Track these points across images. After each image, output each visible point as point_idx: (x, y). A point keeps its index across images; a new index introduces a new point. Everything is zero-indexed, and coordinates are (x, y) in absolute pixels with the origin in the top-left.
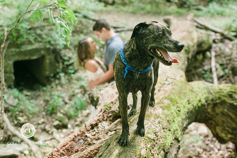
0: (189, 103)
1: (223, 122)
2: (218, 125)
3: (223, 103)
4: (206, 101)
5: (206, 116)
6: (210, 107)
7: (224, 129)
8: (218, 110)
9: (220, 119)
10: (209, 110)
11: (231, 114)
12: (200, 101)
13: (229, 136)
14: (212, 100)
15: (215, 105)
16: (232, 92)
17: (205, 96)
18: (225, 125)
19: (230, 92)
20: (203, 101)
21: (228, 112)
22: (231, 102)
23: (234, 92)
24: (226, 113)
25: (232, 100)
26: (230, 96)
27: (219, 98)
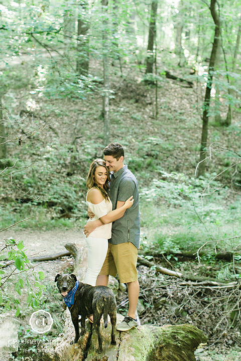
3: (168, 345)
4: (155, 346)
6: (158, 351)
8: (164, 354)
10: (157, 355)
11: (176, 357)
12: (151, 346)
14: (160, 344)
15: (161, 349)
16: (175, 333)
17: (153, 340)
19: (173, 332)
21: (173, 355)
22: (175, 343)
23: (177, 333)
24: (172, 356)
25: (176, 341)
26: (174, 337)
27: (164, 340)
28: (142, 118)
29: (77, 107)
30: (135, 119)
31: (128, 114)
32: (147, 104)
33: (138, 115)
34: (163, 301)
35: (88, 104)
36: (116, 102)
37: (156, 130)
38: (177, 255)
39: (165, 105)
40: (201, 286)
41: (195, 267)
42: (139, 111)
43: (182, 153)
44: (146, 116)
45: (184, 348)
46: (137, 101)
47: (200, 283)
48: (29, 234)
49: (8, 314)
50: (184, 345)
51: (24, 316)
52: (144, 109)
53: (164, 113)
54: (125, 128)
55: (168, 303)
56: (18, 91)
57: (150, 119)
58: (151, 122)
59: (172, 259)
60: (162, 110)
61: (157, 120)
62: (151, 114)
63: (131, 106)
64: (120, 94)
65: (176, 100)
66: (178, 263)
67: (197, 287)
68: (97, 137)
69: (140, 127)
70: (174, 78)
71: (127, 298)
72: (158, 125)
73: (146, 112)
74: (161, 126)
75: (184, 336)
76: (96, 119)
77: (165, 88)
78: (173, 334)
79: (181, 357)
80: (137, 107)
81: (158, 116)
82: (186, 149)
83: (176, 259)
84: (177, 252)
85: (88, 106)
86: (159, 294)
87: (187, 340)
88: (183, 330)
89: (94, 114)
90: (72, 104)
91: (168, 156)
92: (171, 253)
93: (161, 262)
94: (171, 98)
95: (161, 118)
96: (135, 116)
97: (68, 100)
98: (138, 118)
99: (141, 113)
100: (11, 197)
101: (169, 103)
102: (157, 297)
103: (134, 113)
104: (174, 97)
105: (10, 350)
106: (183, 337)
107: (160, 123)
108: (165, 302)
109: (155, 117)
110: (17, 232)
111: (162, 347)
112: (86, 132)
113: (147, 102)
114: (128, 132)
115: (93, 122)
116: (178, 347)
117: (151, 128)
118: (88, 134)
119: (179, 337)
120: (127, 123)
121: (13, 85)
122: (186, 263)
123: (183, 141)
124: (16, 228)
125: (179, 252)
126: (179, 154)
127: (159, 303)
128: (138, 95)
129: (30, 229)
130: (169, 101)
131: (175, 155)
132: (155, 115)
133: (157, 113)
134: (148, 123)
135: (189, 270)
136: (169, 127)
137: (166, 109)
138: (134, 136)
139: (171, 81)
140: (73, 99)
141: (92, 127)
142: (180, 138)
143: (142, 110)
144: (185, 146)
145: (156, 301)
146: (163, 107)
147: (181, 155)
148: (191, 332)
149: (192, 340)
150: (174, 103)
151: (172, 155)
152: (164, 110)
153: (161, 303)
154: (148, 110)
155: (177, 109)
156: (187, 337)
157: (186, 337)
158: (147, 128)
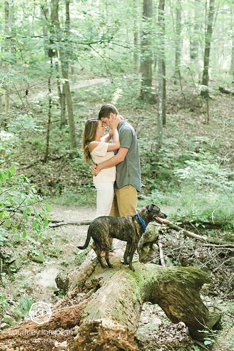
0: (145, 279)
1: (175, 300)
2: (170, 304)
3: (172, 282)
4: (158, 280)
5: (159, 295)
6: (162, 285)
7: (176, 308)
8: (169, 289)
9: (171, 297)
10: (162, 289)
11: (180, 293)
12: (153, 278)
13: (181, 314)
14: (163, 279)
15: (166, 284)
16: (180, 272)
17: (156, 275)
18: (176, 304)
19: (178, 272)
20: (156, 279)
21: (178, 291)
22: (180, 281)
23: (182, 272)
24: (176, 291)
25: (181, 280)
26: (179, 276)
27: (169, 277)
28: (195, 124)
29: (141, 116)
30: (189, 125)
31: (184, 121)
32: (201, 113)
33: (192, 121)
34: (190, 260)
35: (150, 113)
36: (175, 111)
37: (206, 133)
38: (205, 224)
39: (216, 114)
40: (223, 248)
41: (221, 234)
42: (193, 118)
43: (227, 150)
44: (198, 122)
45: (188, 286)
46: (192, 110)
47: (222, 246)
48: (86, 208)
49: (54, 262)
50: (188, 283)
51: (68, 265)
52: (198, 117)
53: (215, 120)
54: (180, 131)
55: (195, 263)
56: (93, 103)
57: (202, 124)
58: (203, 127)
59: (200, 226)
60: (214, 117)
61: (208, 125)
62: (204, 120)
63: (187, 114)
64: (178, 105)
65: (227, 110)
66: (206, 230)
67: (219, 249)
68: (154, 138)
69: (193, 130)
70: (227, 93)
71: (158, 256)
72: (209, 129)
73: (200, 119)
74: (211, 129)
75: (189, 275)
76: (155, 124)
77: (219, 100)
78: (178, 273)
79: (185, 293)
80: (192, 115)
81: (209, 122)
82: (231, 147)
83: (204, 226)
84: (205, 221)
85: (150, 115)
86: (187, 254)
87: (191, 280)
88: (188, 270)
89: (154, 120)
90: (137, 113)
91: (214, 152)
92: (199, 221)
93: (191, 229)
94: (223, 108)
95: (212, 123)
96: (188, 122)
97: (134, 110)
98: (192, 123)
99: (194, 120)
100: (78, 183)
101: (221, 112)
102: (185, 257)
103: (189, 119)
104: (226, 108)
105: (53, 289)
106: (188, 277)
107: (211, 127)
108: (192, 261)
109: (206, 123)
110: (77, 207)
111: (167, 283)
112: (145, 134)
113: (201, 111)
114: (182, 134)
115: (153, 127)
116: (182, 284)
117: (202, 131)
118: (147, 136)
119: (184, 276)
120: (182, 127)
121: (89, 99)
122: (212, 230)
123: (229, 141)
124: (77, 203)
125: (207, 221)
126: (224, 151)
127: (187, 262)
128: (194, 106)
129: (88, 205)
130: (221, 110)
131: (220, 152)
132: (207, 121)
133: (208, 120)
134: (200, 128)
135: (215, 237)
136: (218, 130)
137: (217, 116)
138: (187, 137)
139: (224, 95)
140: (138, 109)
141: (152, 130)
142: (227, 138)
143: (196, 117)
144: (230, 145)
145: (184, 260)
146: (215, 115)
147: (226, 152)
148: (196, 273)
149: (196, 280)
150: (225, 113)
151: (218, 152)
152: (215, 118)
153: (189, 262)
154: (201, 118)
155: (227, 116)
156: (192, 277)
157: (190, 277)
158: (199, 131)
